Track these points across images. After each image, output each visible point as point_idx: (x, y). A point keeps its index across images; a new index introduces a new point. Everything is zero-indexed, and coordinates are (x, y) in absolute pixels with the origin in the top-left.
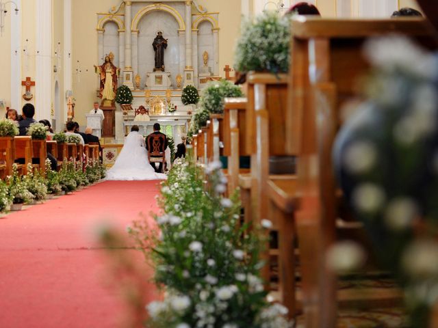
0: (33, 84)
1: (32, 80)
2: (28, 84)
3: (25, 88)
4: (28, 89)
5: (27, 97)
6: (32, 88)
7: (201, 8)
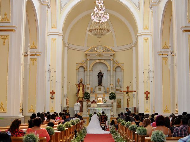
1: (54, 92)
3: (51, 94)
5: (52, 98)
7: (117, 62)
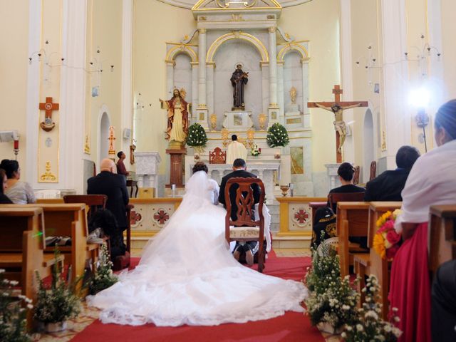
0: (56, 107)
1: (55, 102)
2: (49, 107)
3: (44, 113)
4: (48, 114)
5: (48, 126)
6: (55, 114)
7: (288, 37)
